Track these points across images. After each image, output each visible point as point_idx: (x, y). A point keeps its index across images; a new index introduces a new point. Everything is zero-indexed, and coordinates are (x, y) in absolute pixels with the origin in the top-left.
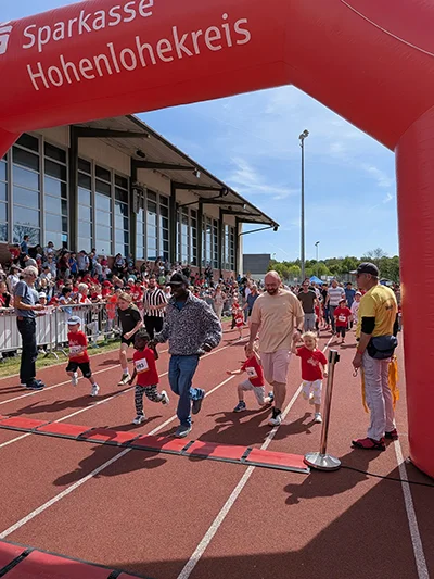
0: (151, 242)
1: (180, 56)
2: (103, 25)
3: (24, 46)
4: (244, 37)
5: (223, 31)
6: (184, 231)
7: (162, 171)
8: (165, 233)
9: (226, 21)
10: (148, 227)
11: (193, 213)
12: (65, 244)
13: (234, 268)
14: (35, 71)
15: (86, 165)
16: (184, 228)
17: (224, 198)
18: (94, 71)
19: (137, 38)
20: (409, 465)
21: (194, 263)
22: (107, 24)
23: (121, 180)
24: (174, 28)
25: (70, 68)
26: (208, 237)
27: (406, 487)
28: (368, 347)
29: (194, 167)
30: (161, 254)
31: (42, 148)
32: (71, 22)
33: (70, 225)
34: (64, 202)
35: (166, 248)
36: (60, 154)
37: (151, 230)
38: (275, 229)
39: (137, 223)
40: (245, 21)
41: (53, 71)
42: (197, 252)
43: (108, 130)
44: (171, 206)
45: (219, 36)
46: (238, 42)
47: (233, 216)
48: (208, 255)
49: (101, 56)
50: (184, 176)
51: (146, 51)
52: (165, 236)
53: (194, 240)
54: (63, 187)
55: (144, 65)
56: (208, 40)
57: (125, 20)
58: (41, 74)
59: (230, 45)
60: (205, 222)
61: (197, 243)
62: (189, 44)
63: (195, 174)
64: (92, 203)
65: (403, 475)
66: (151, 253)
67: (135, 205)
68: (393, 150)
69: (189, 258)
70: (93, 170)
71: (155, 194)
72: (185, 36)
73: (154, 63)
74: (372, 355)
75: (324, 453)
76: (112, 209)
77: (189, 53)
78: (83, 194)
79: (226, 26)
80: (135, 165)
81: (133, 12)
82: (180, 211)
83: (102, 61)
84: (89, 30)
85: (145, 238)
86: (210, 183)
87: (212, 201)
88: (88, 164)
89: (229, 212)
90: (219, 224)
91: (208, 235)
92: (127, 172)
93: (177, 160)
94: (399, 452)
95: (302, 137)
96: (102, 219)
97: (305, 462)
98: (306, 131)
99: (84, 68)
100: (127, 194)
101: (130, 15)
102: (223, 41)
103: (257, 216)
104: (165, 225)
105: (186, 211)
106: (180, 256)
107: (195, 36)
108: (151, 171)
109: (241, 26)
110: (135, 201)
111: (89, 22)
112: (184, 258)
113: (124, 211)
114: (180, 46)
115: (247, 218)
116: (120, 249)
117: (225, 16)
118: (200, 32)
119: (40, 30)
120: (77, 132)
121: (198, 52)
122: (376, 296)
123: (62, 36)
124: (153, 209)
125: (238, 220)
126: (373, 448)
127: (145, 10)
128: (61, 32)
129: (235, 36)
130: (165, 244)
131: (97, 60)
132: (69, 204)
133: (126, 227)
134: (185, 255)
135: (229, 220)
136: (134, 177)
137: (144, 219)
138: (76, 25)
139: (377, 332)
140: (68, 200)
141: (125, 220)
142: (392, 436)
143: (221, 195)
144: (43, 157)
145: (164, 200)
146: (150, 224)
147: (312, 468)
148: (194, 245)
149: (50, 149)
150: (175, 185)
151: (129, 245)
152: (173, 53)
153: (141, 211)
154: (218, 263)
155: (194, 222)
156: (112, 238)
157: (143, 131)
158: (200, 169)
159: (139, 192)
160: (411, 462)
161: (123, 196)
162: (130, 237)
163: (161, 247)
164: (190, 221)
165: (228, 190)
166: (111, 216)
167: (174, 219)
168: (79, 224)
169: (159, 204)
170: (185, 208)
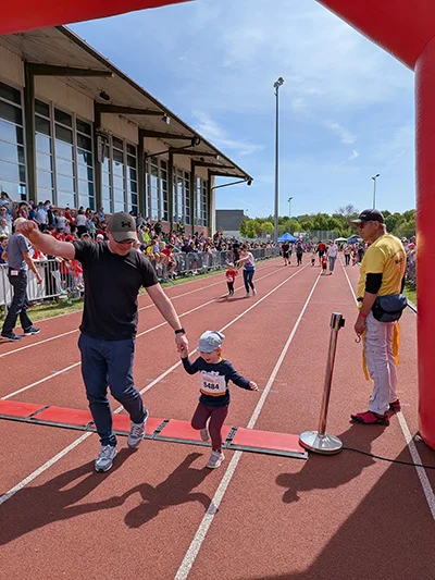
0: (119, 194)
6: (154, 183)
7: (128, 116)
8: (133, 185)
10: (115, 178)
11: (163, 164)
12: (23, 197)
13: (207, 224)
15: (44, 107)
16: (153, 179)
17: (196, 148)
20: (421, 444)
21: (165, 219)
23: (83, 125)
26: (179, 190)
27: (421, 472)
28: (372, 308)
29: (163, 112)
30: (130, 209)
33: (28, 175)
34: (20, 149)
35: (134, 201)
36: (15, 95)
37: (118, 181)
38: (249, 184)
39: (103, 174)
42: (168, 207)
43: (67, 68)
44: (140, 156)
47: (206, 169)
48: (180, 211)
50: (153, 122)
52: (134, 189)
53: (165, 194)
54: (19, 131)
60: (176, 175)
61: (168, 197)
63: (165, 120)
64: (52, 150)
65: (417, 459)
66: (119, 208)
67: (100, 153)
69: (159, 212)
70: (52, 114)
71: (121, 142)
74: (377, 317)
75: (323, 432)
76: (74, 158)
78: (41, 140)
80: (99, 108)
82: (149, 161)
85: (111, 190)
86: (180, 130)
87: (182, 151)
88: (47, 107)
89: (202, 163)
90: (191, 177)
91: (180, 189)
92: (89, 117)
93: (145, 104)
94: (405, 428)
95: (277, 85)
96: (64, 168)
97: (301, 444)
98: (280, 79)
100: (91, 141)
103: (230, 169)
104: (133, 176)
105: (155, 161)
106: (150, 211)
108: (116, 116)
110: (100, 149)
112: (154, 213)
113: (88, 160)
115: (220, 170)
116: (84, 202)
120: (32, 69)
124: (120, 159)
125: (211, 173)
126: (375, 423)
130: (134, 197)
132: (27, 151)
133: (90, 178)
134: (155, 211)
135: (201, 172)
136: (97, 122)
137: (110, 170)
139: (383, 292)
140: (24, 146)
141: (90, 170)
142: (395, 407)
143: (193, 145)
145: (131, 148)
146: (116, 176)
147: (308, 450)
148: (165, 198)
150: (143, 133)
151: (94, 197)
153: (106, 160)
154: (190, 218)
155: (164, 173)
156: (75, 188)
157: (107, 69)
158: (170, 114)
159: (104, 138)
160: (422, 441)
161: (86, 144)
162: (95, 189)
163: (130, 200)
164: (160, 173)
165: (201, 139)
166: (74, 165)
167: (143, 170)
168: (38, 173)
169: (126, 153)
170: (154, 158)
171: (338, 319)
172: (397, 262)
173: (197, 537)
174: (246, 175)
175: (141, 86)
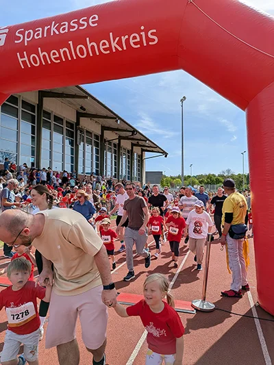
0: (88, 163)
1: (114, 51)
2: (66, 31)
3: (16, 42)
4: (154, 40)
5: (141, 36)
6: (109, 156)
7: (96, 119)
8: (97, 157)
9: (143, 31)
10: (86, 154)
11: (115, 145)
12: (33, 164)
13: (140, 180)
14: (22, 56)
16: (109, 154)
17: (135, 137)
18: (60, 58)
19: (88, 39)
20: (258, 307)
21: (115, 176)
22: (69, 30)
23: (70, 124)
24: (111, 34)
25: (44, 56)
26: (124, 160)
27: (257, 321)
28: (229, 231)
29: (116, 117)
30: (94, 171)
31: (20, 103)
32: (46, 28)
33: (36, 152)
34: (33, 138)
35: (97, 167)
36: (32, 108)
37: (88, 155)
39: (80, 151)
40: (155, 31)
41: (34, 57)
42: (117, 170)
43: (63, 94)
44: (101, 141)
45: (138, 39)
46: (150, 43)
47: (140, 148)
48: (124, 171)
49: (64, 49)
50: (110, 123)
51: (93, 47)
52: (97, 160)
53: (115, 162)
54: (33, 128)
55: (91, 55)
56: (131, 41)
57: (80, 28)
58: (26, 59)
59: (145, 45)
60: (122, 151)
61: (117, 164)
62: (119, 43)
63: (117, 121)
64: (51, 138)
65: (255, 314)
66: (88, 170)
67: (78, 140)
68: (244, 110)
69: (112, 173)
70: (52, 118)
71: (91, 133)
72: (117, 39)
73: (98, 54)
74: (232, 236)
75: (204, 300)
76: (63, 142)
77: (120, 49)
78: (45, 133)
79: (143, 34)
80: (79, 115)
81: (86, 23)
82: (107, 144)
83: (65, 52)
84: (57, 33)
85: (84, 161)
86: (126, 127)
87: (127, 138)
88: (49, 114)
89: (138, 145)
90: (131, 152)
91: (124, 159)
92: (73, 119)
93: (105, 113)
94: (251, 299)
95: (182, 101)
96: (57, 148)
97: (192, 306)
98: (184, 97)
99: (54, 56)
100: (73, 133)
101: (84, 25)
102: (141, 42)
103: (154, 148)
104: (97, 153)
105: (110, 144)
106: (106, 172)
107: (124, 39)
108: (89, 119)
109: (152, 34)
110: (78, 137)
111: (58, 29)
113: (71, 143)
114: (114, 44)
115: (148, 149)
116: (68, 169)
117: (142, 28)
118: (127, 37)
119: (27, 32)
120: (43, 94)
121: (125, 48)
122: (233, 199)
123: (40, 36)
124: (90, 142)
125: (143, 150)
126: (235, 296)
127: (93, 23)
128: (39, 34)
129: (148, 40)
130: (97, 165)
131: (62, 51)
132: (36, 139)
133: (72, 154)
134: (109, 172)
135: (137, 150)
136: (78, 123)
137: (84, 149)
138: (49, 30)
139: (234, 223)
140: (36, 136)
141: (72, 149)
142: (246, 288)
143: (132, 135)
144: (21, 109)
145: (97, 137)
146: (87, 152)
147: (197, 310)
148: (115, 165)
149: (25, 104)
150: (104, 128)
151: (74, 164)
152: (110, 48)
153: (82, 143)
154: (130, 178)
155: (115, 151)
156: (63, 160)
157: (85, 95)
158: (120, 119)
159: (81, 132)
160: (259, 306)
161: (70, 134)
162: (74, 160)
163: (94, 167)
164: (113, 150)
165: (137, 132)
166: (63, 147)
167: (103, 149)
168: (42, 151)
169: (94, 139)
170: (110, 142)
171: (210, 237)
172: (240, 207)
173: (136, 348)
174: (164, 152)
175: (104, 103)
